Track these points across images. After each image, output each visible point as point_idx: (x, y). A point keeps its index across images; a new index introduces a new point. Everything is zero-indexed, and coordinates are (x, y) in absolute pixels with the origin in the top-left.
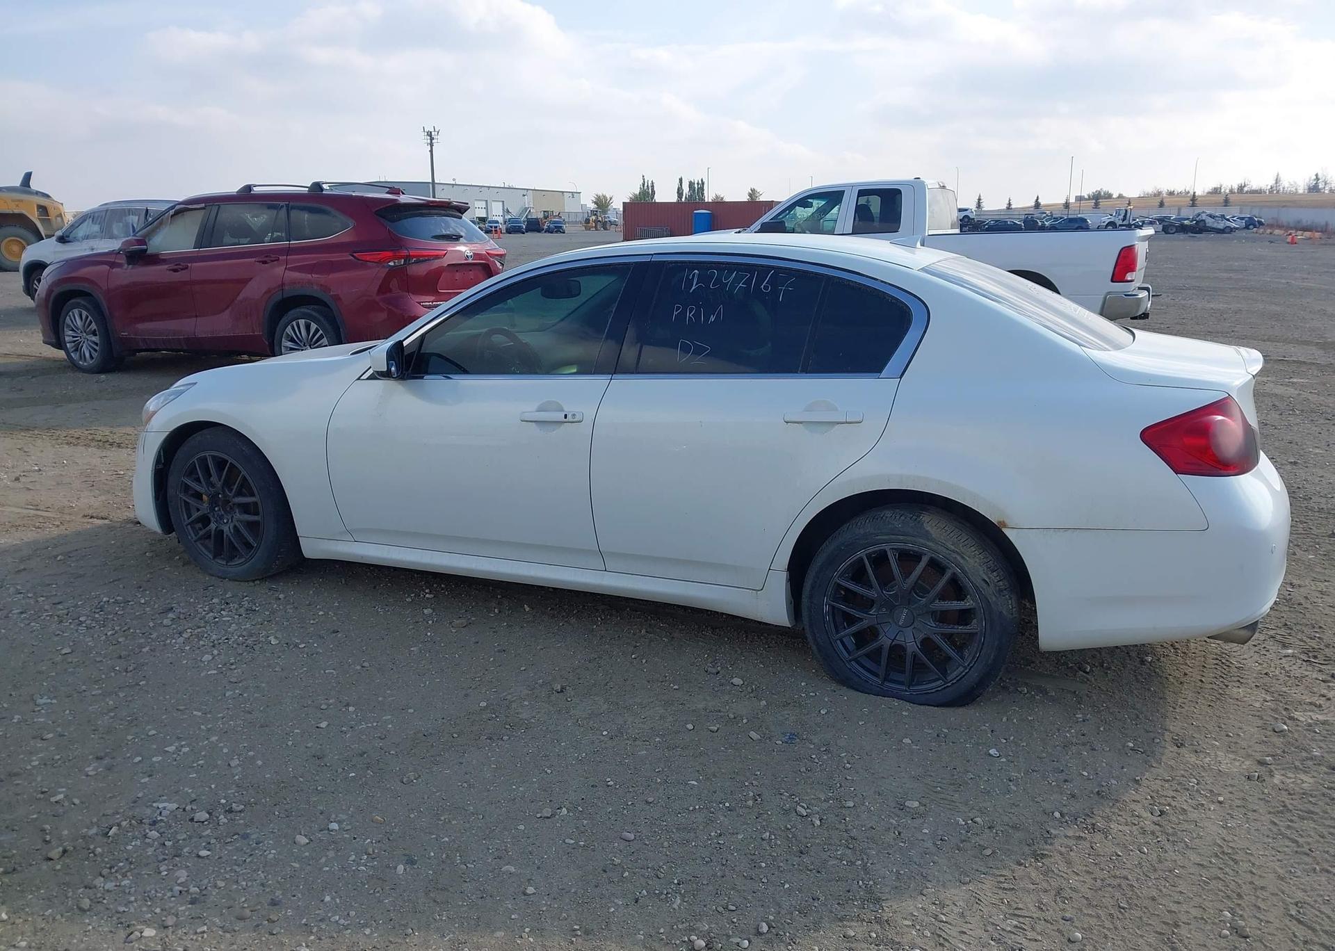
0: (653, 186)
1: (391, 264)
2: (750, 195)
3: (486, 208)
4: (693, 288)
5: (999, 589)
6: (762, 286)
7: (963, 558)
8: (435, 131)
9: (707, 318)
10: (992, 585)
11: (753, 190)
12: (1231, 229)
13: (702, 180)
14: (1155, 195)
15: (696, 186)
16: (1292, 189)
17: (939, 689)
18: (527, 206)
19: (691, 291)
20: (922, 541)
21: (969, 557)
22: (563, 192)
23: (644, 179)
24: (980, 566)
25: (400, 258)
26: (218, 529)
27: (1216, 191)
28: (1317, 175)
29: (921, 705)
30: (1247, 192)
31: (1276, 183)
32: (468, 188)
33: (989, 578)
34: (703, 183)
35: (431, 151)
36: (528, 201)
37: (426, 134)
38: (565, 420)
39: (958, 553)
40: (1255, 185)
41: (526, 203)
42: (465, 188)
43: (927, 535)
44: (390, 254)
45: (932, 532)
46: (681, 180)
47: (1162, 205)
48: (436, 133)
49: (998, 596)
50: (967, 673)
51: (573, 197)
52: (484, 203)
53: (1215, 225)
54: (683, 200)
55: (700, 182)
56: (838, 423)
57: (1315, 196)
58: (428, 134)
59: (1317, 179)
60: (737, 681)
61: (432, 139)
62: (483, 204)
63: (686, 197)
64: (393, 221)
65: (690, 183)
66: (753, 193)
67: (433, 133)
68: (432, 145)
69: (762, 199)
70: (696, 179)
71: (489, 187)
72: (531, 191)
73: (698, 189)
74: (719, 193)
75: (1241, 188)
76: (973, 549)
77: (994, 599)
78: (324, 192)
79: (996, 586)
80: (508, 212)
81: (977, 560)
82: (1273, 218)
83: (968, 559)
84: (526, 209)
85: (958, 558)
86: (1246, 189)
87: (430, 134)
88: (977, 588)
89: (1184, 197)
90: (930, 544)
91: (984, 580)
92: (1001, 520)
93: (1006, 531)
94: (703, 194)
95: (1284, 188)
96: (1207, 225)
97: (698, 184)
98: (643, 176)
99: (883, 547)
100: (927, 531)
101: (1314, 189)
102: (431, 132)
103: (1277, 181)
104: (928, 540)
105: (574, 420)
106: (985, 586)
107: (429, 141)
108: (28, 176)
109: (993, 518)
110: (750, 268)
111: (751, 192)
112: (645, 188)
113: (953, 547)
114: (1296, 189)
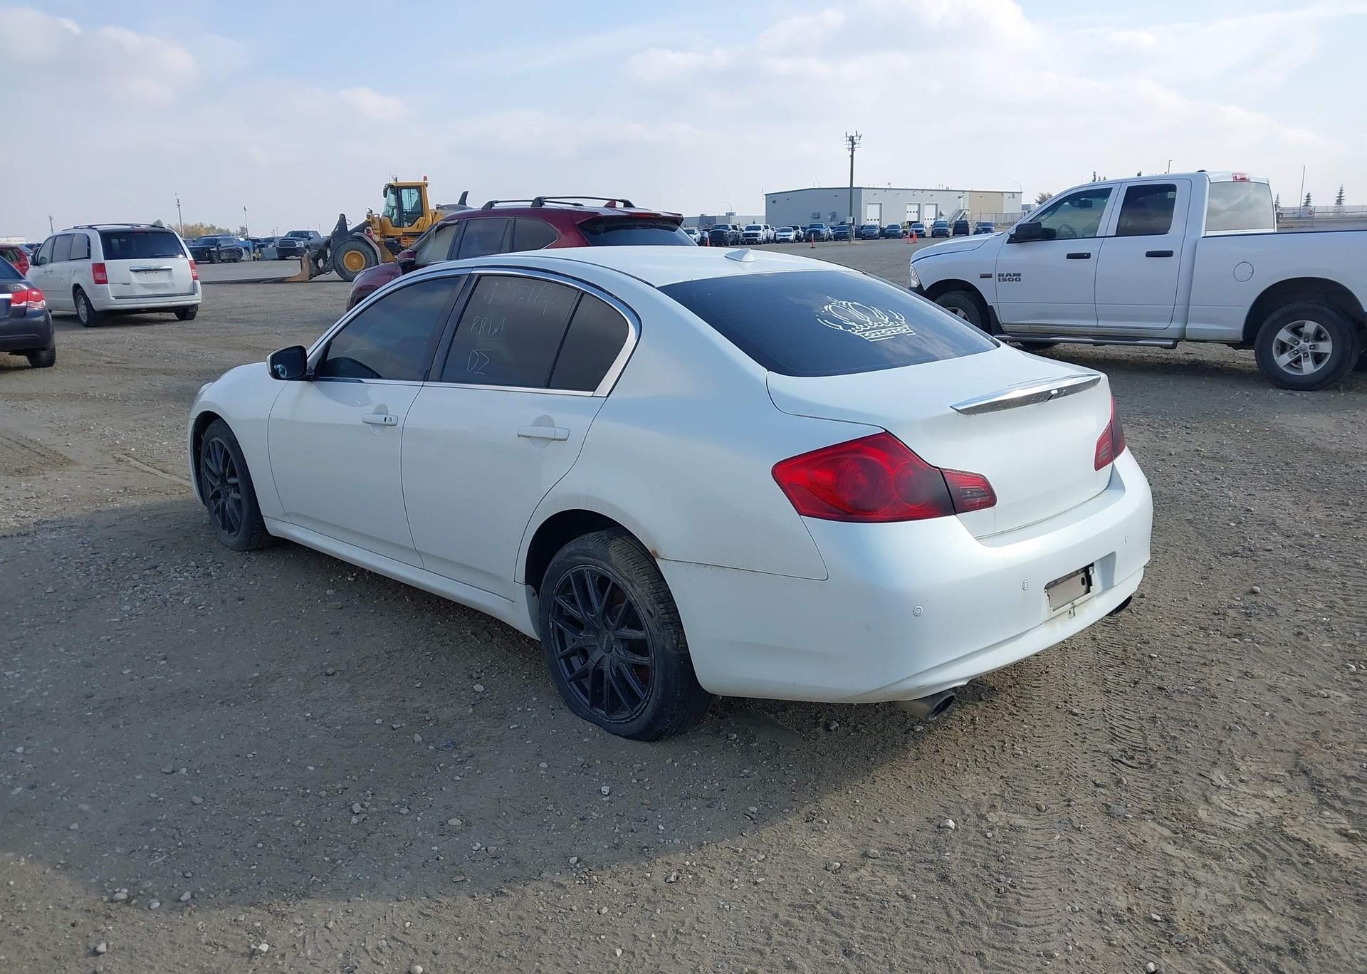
3: (918, 212)
5: (664, 622)
7: (633, 585)
8: (857, 136)
10: (656, 618)
17: (628, 720)
18: (962, 208)
20: (607, 565)
21: (639, 587)
22: (1003, 193)
24: (647, 595)
29: (613, 734)
32: (901, 192)
33: (654, 609)
35: (852, 156)
36: (964, 204)
37: (848, 139)
38: (386, 423)
39: (629, 580)
41: (962, 205)
42: (899, 191)
43: (609, 560)
45: (613, 557)
48: (858, 138)
49: (661, 629)
50: (646, 707)
51: (1013, 197)
52: (917, 206)
56: (552, 440)
58: (850, 140)
61: (853, 144)
62: (915, 208)
64: (596, 234)
67: (855, 138)
68: (853, 151)
71: (923, 190)
72: (968, 193)
76: (645, 578)
77: (657, 632)
79: (660, 618)
80: (941, 214)
81: (645, 589)
83: (636, 587)
84: (961, 211)
85: (629, 585)
87: (852, 139)
90: (610, 568)
91: (648, 611)
92: (653, 549)
93: (658, 561)
99: (581, 568)
100: (610, 555)
102: (853, 137)
105: (391, 423)
106: (649, 616)
107: (851, 146)
108: (465, 195)
109: (649, 546)
113: (626, 574)
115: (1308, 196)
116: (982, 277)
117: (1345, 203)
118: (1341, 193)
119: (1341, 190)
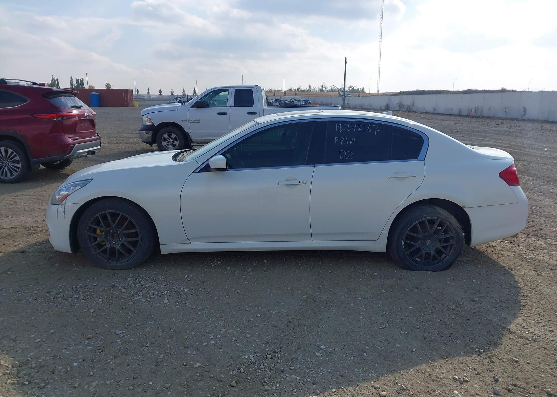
0: (58, 81)
1: (55, 119)
2: (106, 86)
4: (341, 131)
6: (368, 130)
7: (451, 219)
9: (349, 142)
11: (108, 84)
12: (303, 105)
13: (82, 78)
14: (270, 91)
15: (79, 81)
16: (315, 90)
17: (441, 265)
19: (340, 132)
20: (437, 215)
23: (53, 77)
24: (455, 221)
25: (60, 116)
26: (111, 247)
27: (290, 90)
28: (322, 85)
30: (300, 91)
31: (310, 88)
34: (83, 80)
38: (300, 183)
40: (303, 88)
43: (440, 214)
44: (53, 115)
45: (441, 212)
46: (72, 78)
47: (274, 95)
50: (450, 258)
53: (297, 104)
54: (74, 87)
55: (81, 79)
56: (408, 177)
57: (322, 93)
59: (322, 87)
60: (376, 274)
63: (75, 86)
64: (50, 99)
65: (76, 79)
66: (108, 85)
69: (113, 88)
70: (79, 78)
73: (80, 83)
74: (91, 85)
75: (298, 89)
78: (7, 84)
82: (313, 101)
85: (450, 219)
86: (300, 90)
88: (454, 229)
89: (280, 92)
90: (441, 216)
91: (457, 226)
92: (463, 205)
93: (465, 209)
94: (83, 85)
95: (312, 90)
96: (295, 103)
97: (80, 80)
98: (52, 76)
99: (424, 219)
100: (439, 212)
101: (322, 90)
103: (310, 87)
104: (440, 215)
105: (304, 183)
106: (457, 228)
109: (461, 205)
110: (362, 123)
111: (106, 84)
112: (54, 81)
113: (448, 216)
114: (316, 90)
115: (138, 90)
116: (182, 121)
117: (150, 94)
118: (148, 90)
119: (148, 89)
